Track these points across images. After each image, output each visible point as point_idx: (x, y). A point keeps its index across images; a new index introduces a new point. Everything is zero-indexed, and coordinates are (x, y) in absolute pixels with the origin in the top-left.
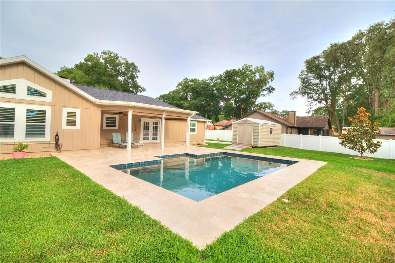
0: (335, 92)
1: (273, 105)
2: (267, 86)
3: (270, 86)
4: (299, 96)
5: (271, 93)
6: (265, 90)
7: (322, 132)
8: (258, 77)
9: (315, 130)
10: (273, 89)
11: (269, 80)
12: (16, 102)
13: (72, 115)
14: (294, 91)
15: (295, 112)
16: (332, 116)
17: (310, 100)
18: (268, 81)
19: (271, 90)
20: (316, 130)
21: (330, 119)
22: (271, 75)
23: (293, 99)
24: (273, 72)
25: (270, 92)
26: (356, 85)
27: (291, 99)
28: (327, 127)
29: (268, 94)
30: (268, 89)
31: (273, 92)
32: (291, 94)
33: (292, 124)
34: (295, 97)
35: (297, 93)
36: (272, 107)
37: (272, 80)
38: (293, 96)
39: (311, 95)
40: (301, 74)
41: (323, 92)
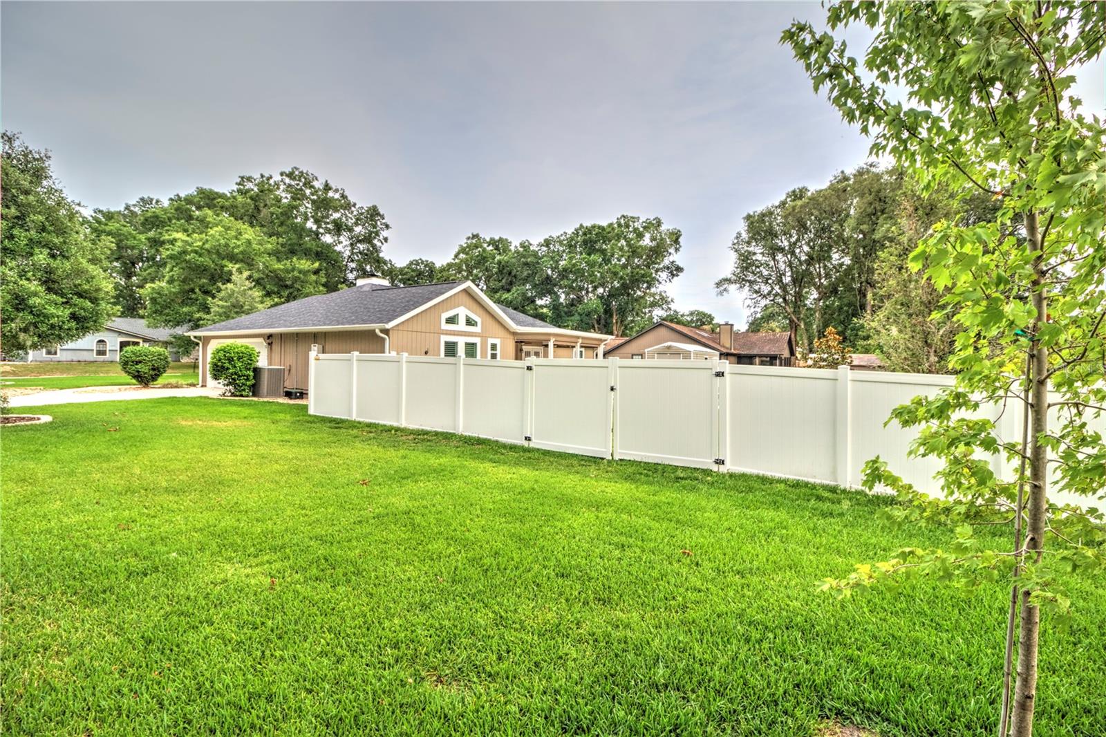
0: (800, 280)
1: (669, 300)
2: (666, 261)
3: (673, 262)
4: (733, 288)
5: (675, 278)
6: (662, 270)
7: (778, 361)
8: (647, 241)
9: (765, 359)
10: (679, 269)
11: (672, 250)
12: (458, 335)
13: (494, 347)
14: (724, 277)
15: (732, 325)
16: (796, 330)
17: (755, 296)
18: (670, 251)
19: (675, 271)
20: (768, 359)
21: (793, 336)
22: (676, 237)
23: (721, 293)
24: (679, 231)
25: (673, 275)
26: (841, 265)
27: (717, 295)
28: (786, 354)
29: (668, 280)
30: (668, 268)
31: (677, 275)
32: (717, 284)
33: (727, 348)
34: (725, 290)
35: (728, 281)
36: (667, 302)
37: (677, 250)
38: (722, 288)
39: (756, 288)
40: (736, 241)
41: (780, 281)
